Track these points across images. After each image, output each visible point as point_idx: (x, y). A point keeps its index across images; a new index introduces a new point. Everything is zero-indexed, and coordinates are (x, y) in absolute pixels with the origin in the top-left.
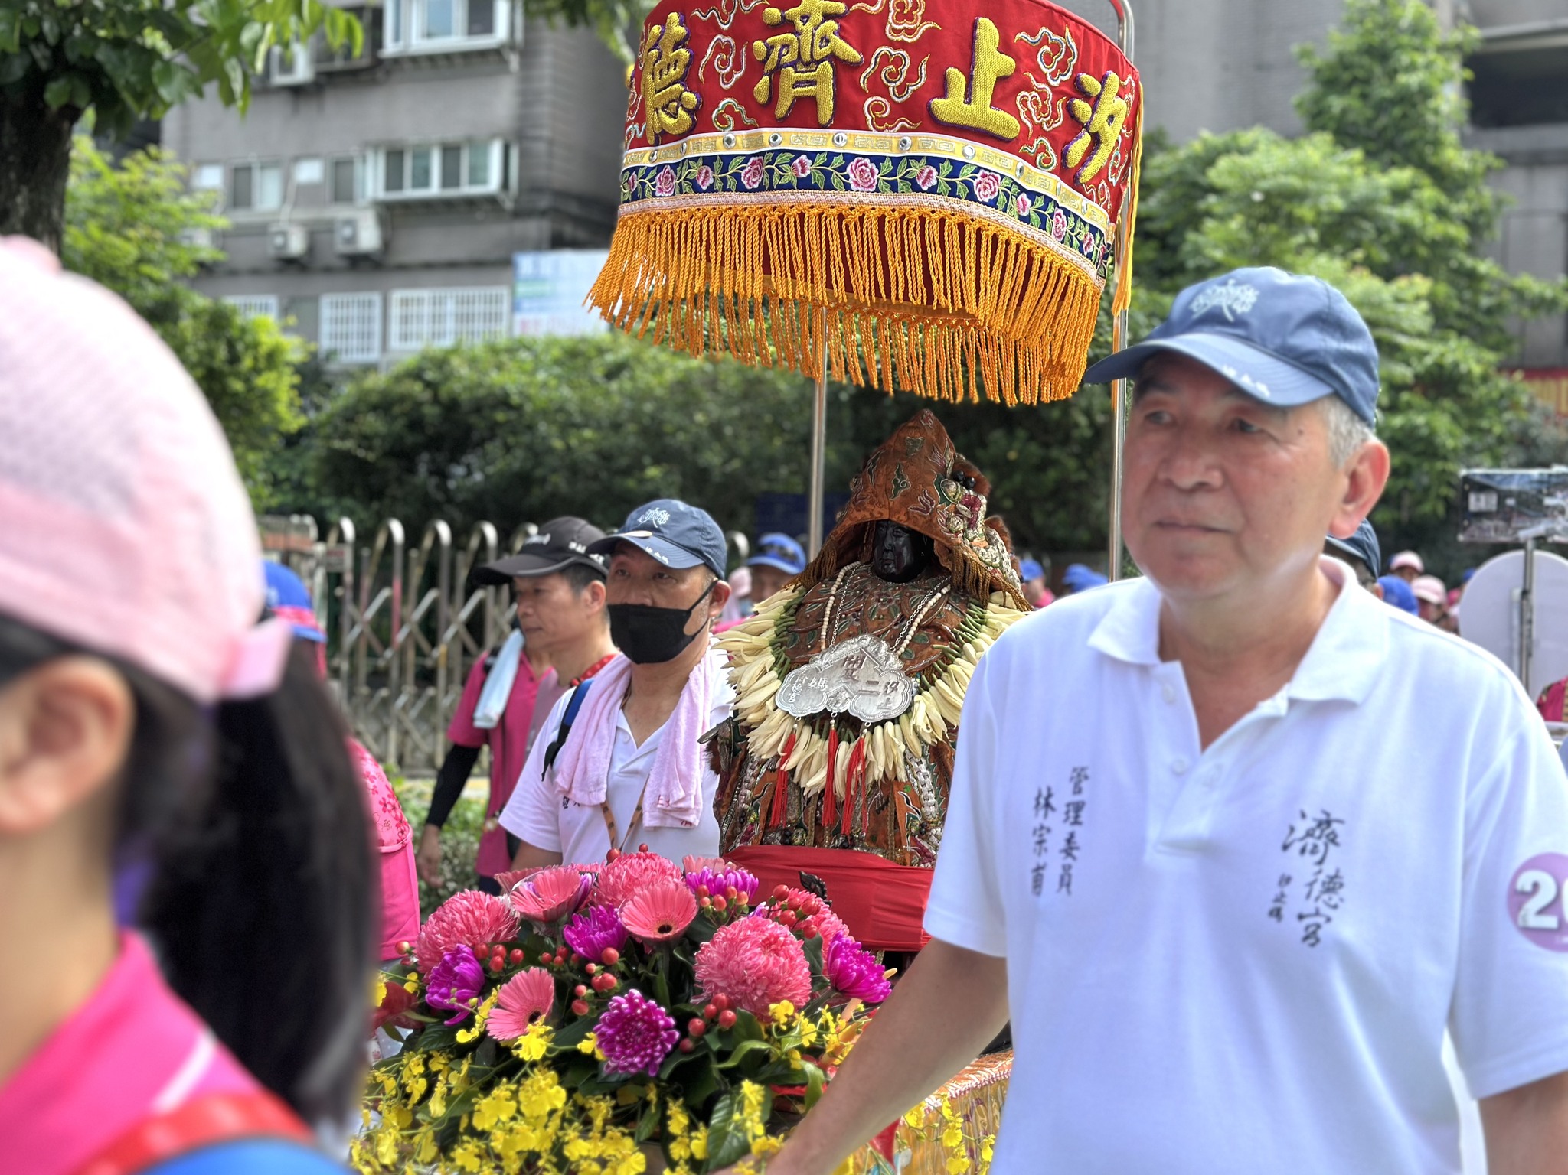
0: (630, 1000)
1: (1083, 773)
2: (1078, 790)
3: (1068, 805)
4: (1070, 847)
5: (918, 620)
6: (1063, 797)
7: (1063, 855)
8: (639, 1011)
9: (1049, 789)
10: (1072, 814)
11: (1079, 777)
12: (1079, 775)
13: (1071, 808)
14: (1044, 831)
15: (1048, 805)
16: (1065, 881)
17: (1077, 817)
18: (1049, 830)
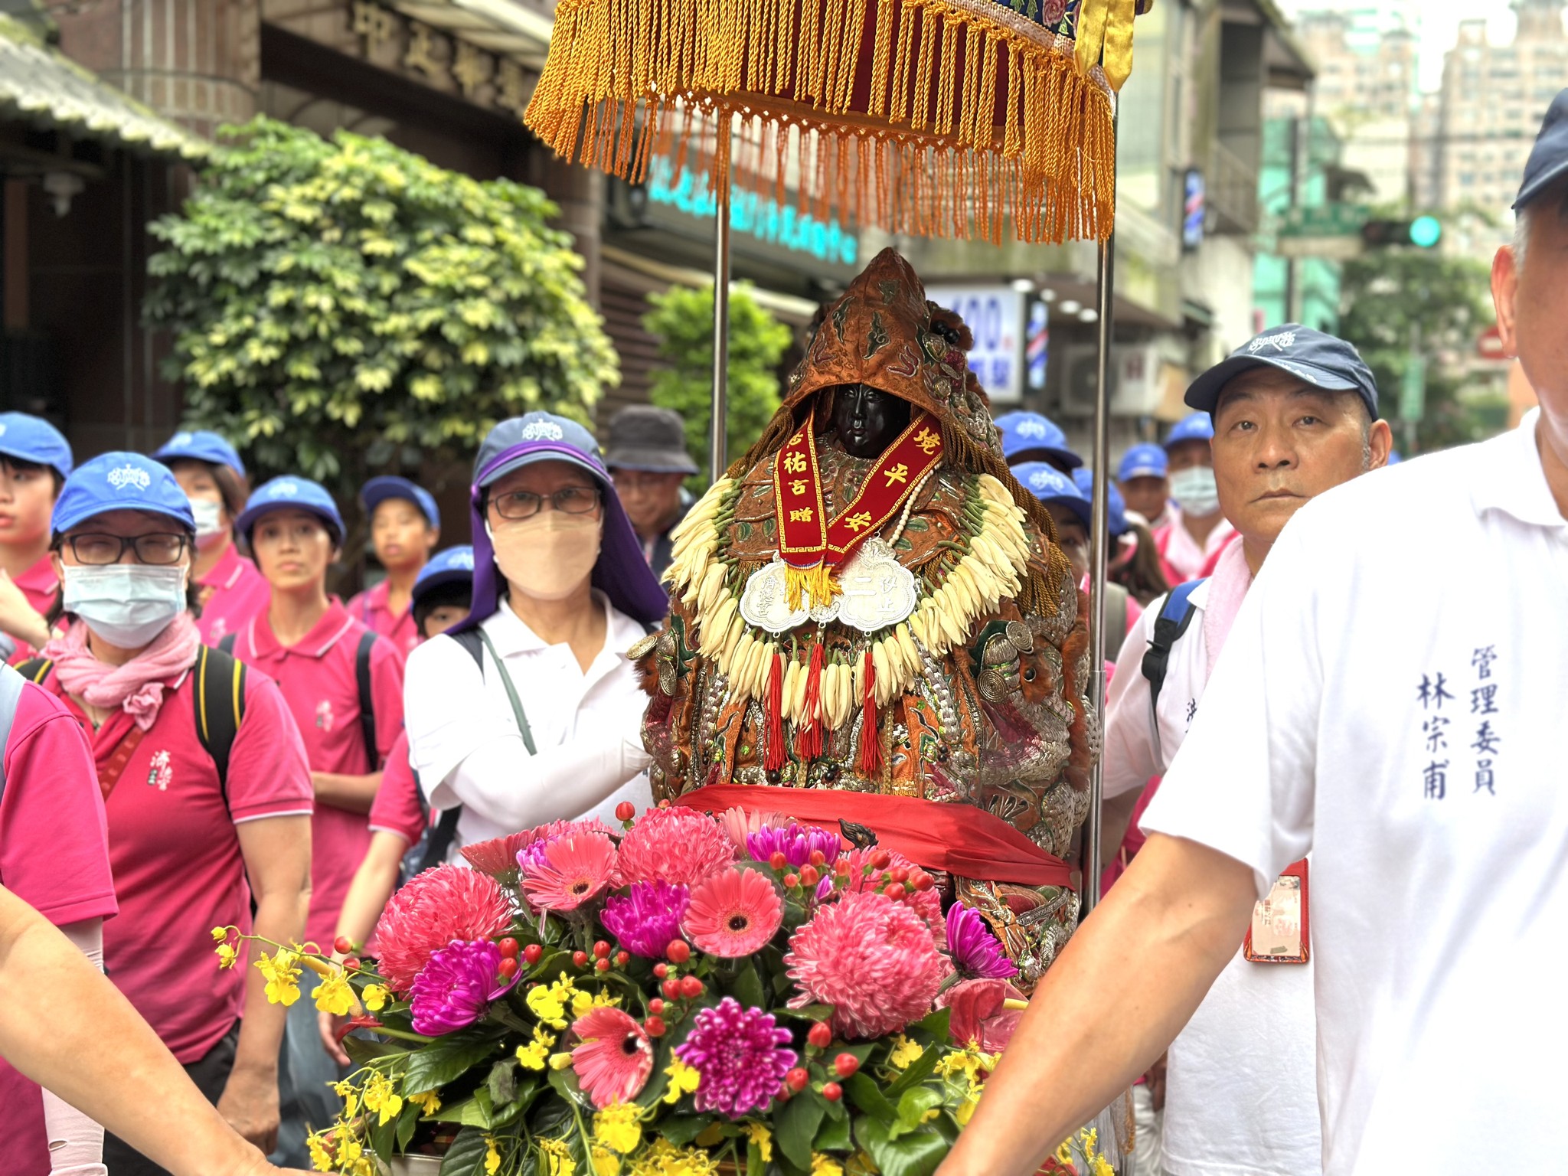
0: (725, 1013)
1: (1489, 654)
2: (1485, 673)
3: (1475, 692)
4: (1484, 738)
5: (910, 502)
6: (1462, 682)
7: (1477, 749)
8: (741, 1025)
9: (1440, 675)
10: (1482, 702)
11: (1484, 660)
12: (1485, 656)
13: (1479, 695)
14: (1439, 723)
15: (1440, 692)
16: (1485, 778)
17: (1489, 703)
18: (1446, 721)
